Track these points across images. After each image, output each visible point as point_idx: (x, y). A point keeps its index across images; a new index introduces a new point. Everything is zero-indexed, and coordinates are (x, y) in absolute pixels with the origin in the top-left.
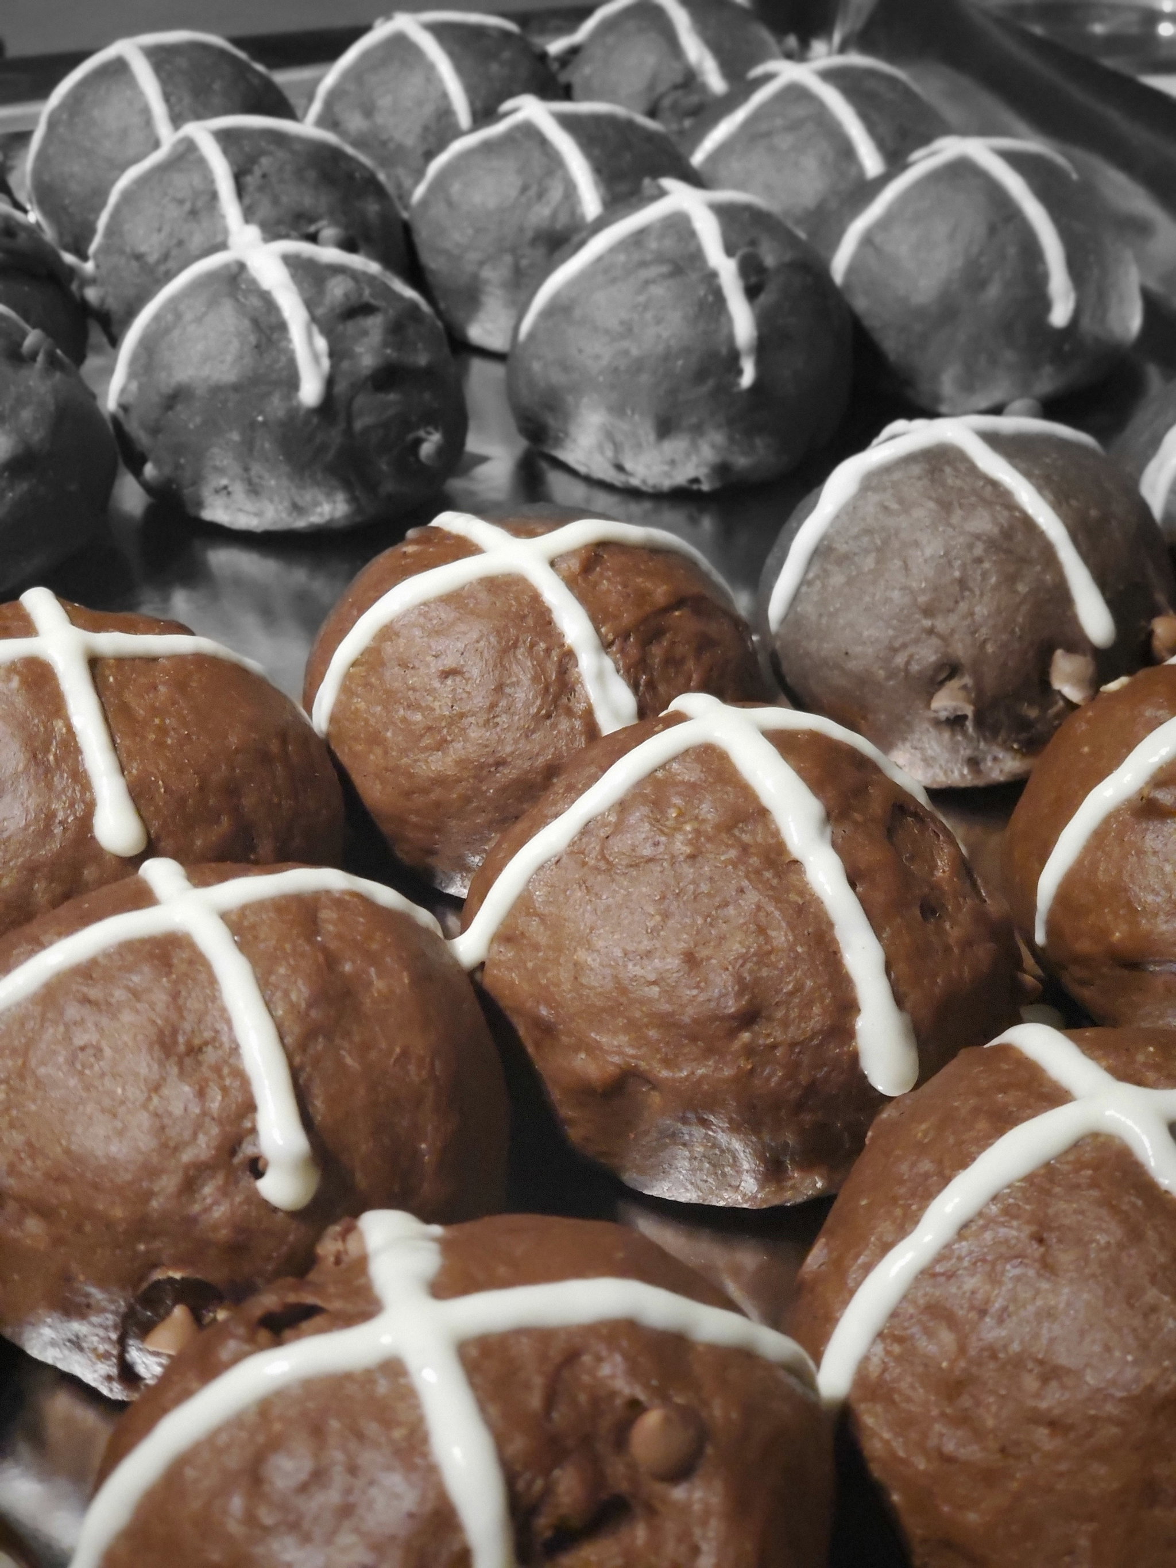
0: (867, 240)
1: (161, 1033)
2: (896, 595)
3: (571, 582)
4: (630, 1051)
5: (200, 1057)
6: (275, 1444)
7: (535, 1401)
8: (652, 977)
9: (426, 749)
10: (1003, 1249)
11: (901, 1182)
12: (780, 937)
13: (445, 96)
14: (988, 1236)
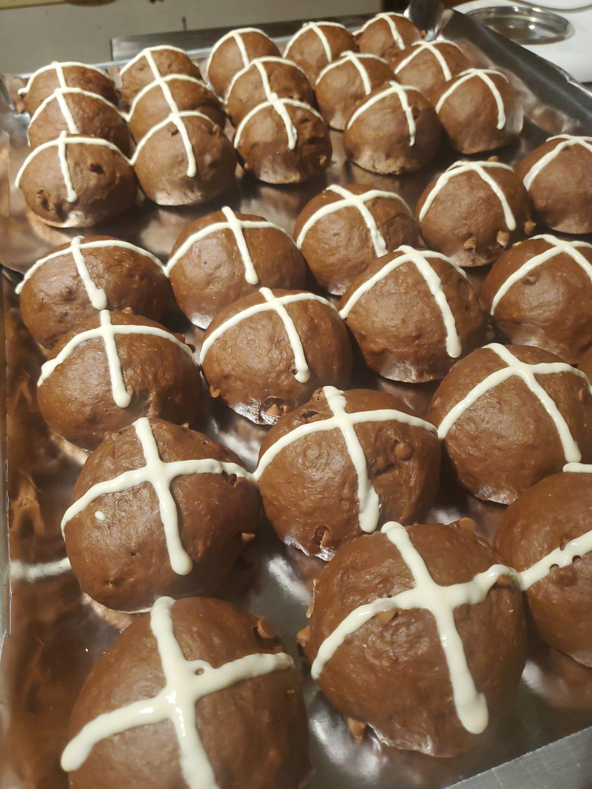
0: (447, 101)
1: (270, 336)
2: (457, 213)
3: (369, 209)
4: (386, 344)
5: (280, 343)
6: (308, 447)
7: (373, 440)
8: (393, 325)
9: (328, 256)
10: (489, 405)
11: (461, 385)
12: (428, 316)
13: (324, 50)
14: (485, 401)
